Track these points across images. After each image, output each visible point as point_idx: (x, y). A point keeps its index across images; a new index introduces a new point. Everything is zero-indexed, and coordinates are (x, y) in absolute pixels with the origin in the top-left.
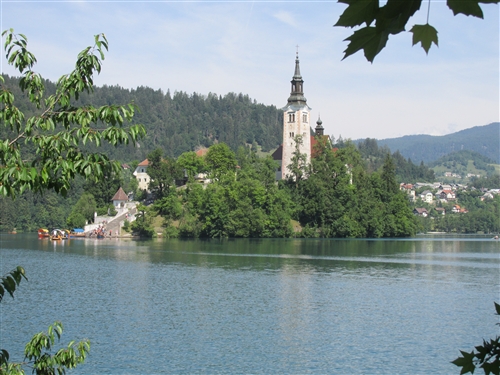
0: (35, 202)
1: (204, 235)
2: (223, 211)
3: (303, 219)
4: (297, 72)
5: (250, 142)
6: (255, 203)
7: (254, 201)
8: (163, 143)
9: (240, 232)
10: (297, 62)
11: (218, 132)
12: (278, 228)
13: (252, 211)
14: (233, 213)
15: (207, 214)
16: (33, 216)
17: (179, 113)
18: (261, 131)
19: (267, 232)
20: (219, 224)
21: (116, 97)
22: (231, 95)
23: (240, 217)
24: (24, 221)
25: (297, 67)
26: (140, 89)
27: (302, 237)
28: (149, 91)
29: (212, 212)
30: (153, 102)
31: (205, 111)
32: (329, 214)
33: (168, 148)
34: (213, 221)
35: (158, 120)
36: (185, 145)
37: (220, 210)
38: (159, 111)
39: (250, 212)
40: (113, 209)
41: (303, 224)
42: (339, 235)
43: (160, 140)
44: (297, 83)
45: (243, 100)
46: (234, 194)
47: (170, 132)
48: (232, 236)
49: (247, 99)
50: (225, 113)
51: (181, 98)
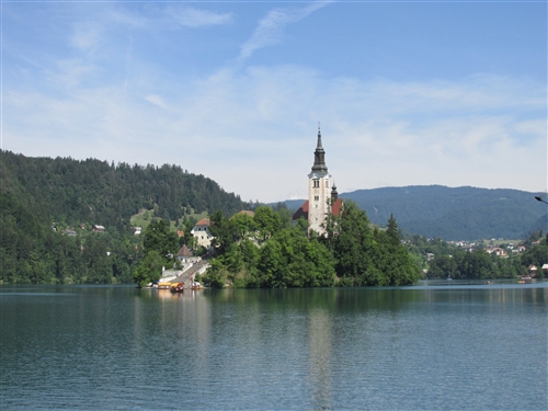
0: (18, 258)
1: (266, 286)
2: (283, 264)
3: (340, 270)
4: (319, 144)
5: (184, 205)
6: (308, 258)
7: (307, 255)
8: (112, 206)
9: (297, 283)
10: (319, 136)
11: (157, 197)
12: (325, 278)
13: (305, 264)
14: (291, 266)
15: (268, 267)
16: (18, 270)
17: (124, 181)
18: (194, 197)
19: (317, 282)
20: (279, 276)
21: (69, 167)
22: (166, 166)
23: (297, 270)
24: (10, 274)
25: (319, 140)
26: (89, 161)
27: (341, 286)
28: (96, 162)
29: (273, 265)
30: (102, 172)
31: (145, 179)
32: (361, 266)
33: (117, 210)
34: (274, 273)
35: (107, 187)
36: (131, 208)
37: (280, 263)
38: (107, 179)
39: (303, 265)
40: (178, 264)
41: (339, 275)
42: (369, 284)
43: (109, 204)
44: (319, 155)
45: (176, 170)
46: (290, 249)
47: (117, 197)
48: (290, 285)
49: (179, 169)
50: (163, 181)
51: (123, 168)
